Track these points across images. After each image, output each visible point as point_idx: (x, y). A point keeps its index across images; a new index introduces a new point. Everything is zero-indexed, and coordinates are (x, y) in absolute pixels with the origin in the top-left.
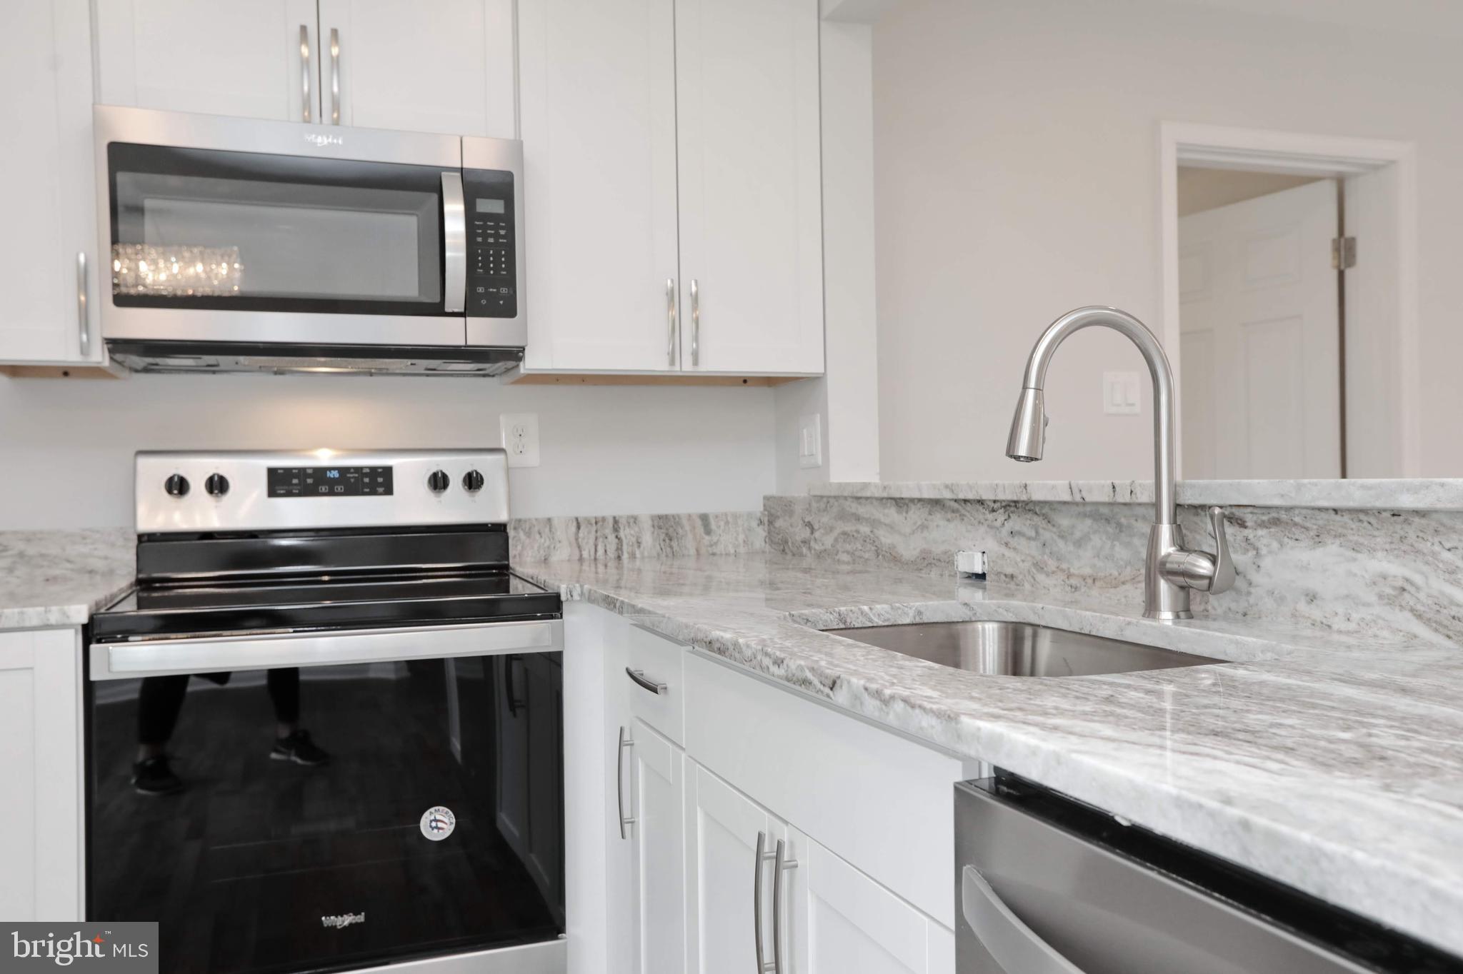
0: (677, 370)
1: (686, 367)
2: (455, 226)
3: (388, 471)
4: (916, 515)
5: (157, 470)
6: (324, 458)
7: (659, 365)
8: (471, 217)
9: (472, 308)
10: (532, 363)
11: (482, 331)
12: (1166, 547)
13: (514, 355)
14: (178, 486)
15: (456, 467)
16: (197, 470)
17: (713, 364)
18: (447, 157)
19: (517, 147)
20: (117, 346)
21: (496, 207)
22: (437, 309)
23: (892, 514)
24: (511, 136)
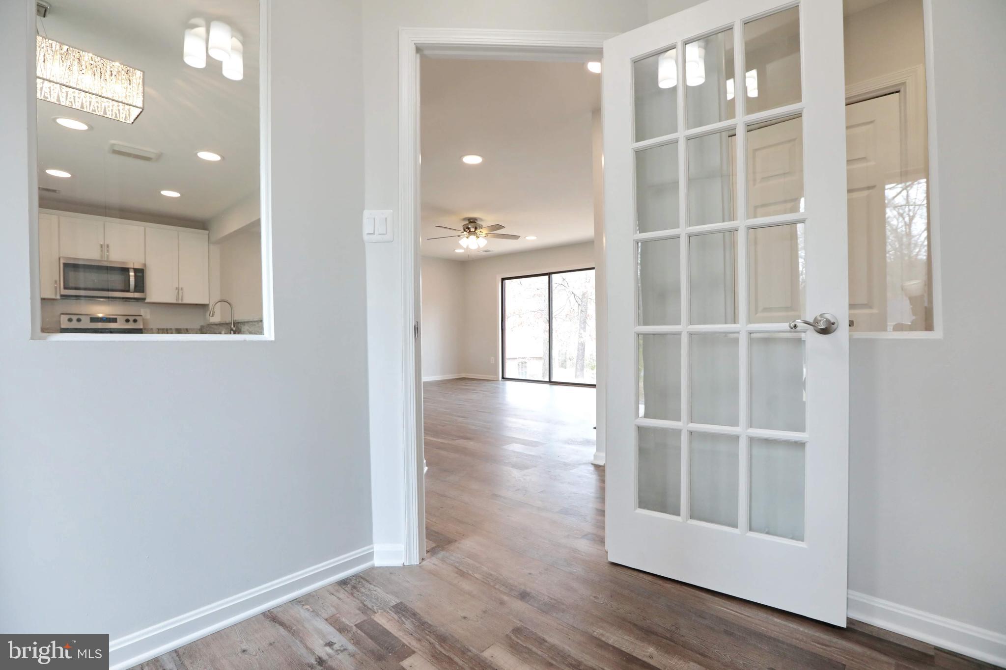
0: (178, 302)
1: (180, 302)
2: (132, 280)
3: (116, 319)
4: (218, 326)
5: (66, 317)
6: (100, 315)
7: (174, 301)
8: (135, 276)
9: (136, 291)
10: (147, 301)
11: (137, 295)
12: (232, 326)
13: (144, 299)
14: (70, 320)
15: (131, 319)
16: (75, 318)
17: (186, 301)
18: (130, 266)
19: (145, 265)
20: (62, 296)
21: (140, 274)
22: (128, 291)
23: (215, 327)
24: (144, 263)
